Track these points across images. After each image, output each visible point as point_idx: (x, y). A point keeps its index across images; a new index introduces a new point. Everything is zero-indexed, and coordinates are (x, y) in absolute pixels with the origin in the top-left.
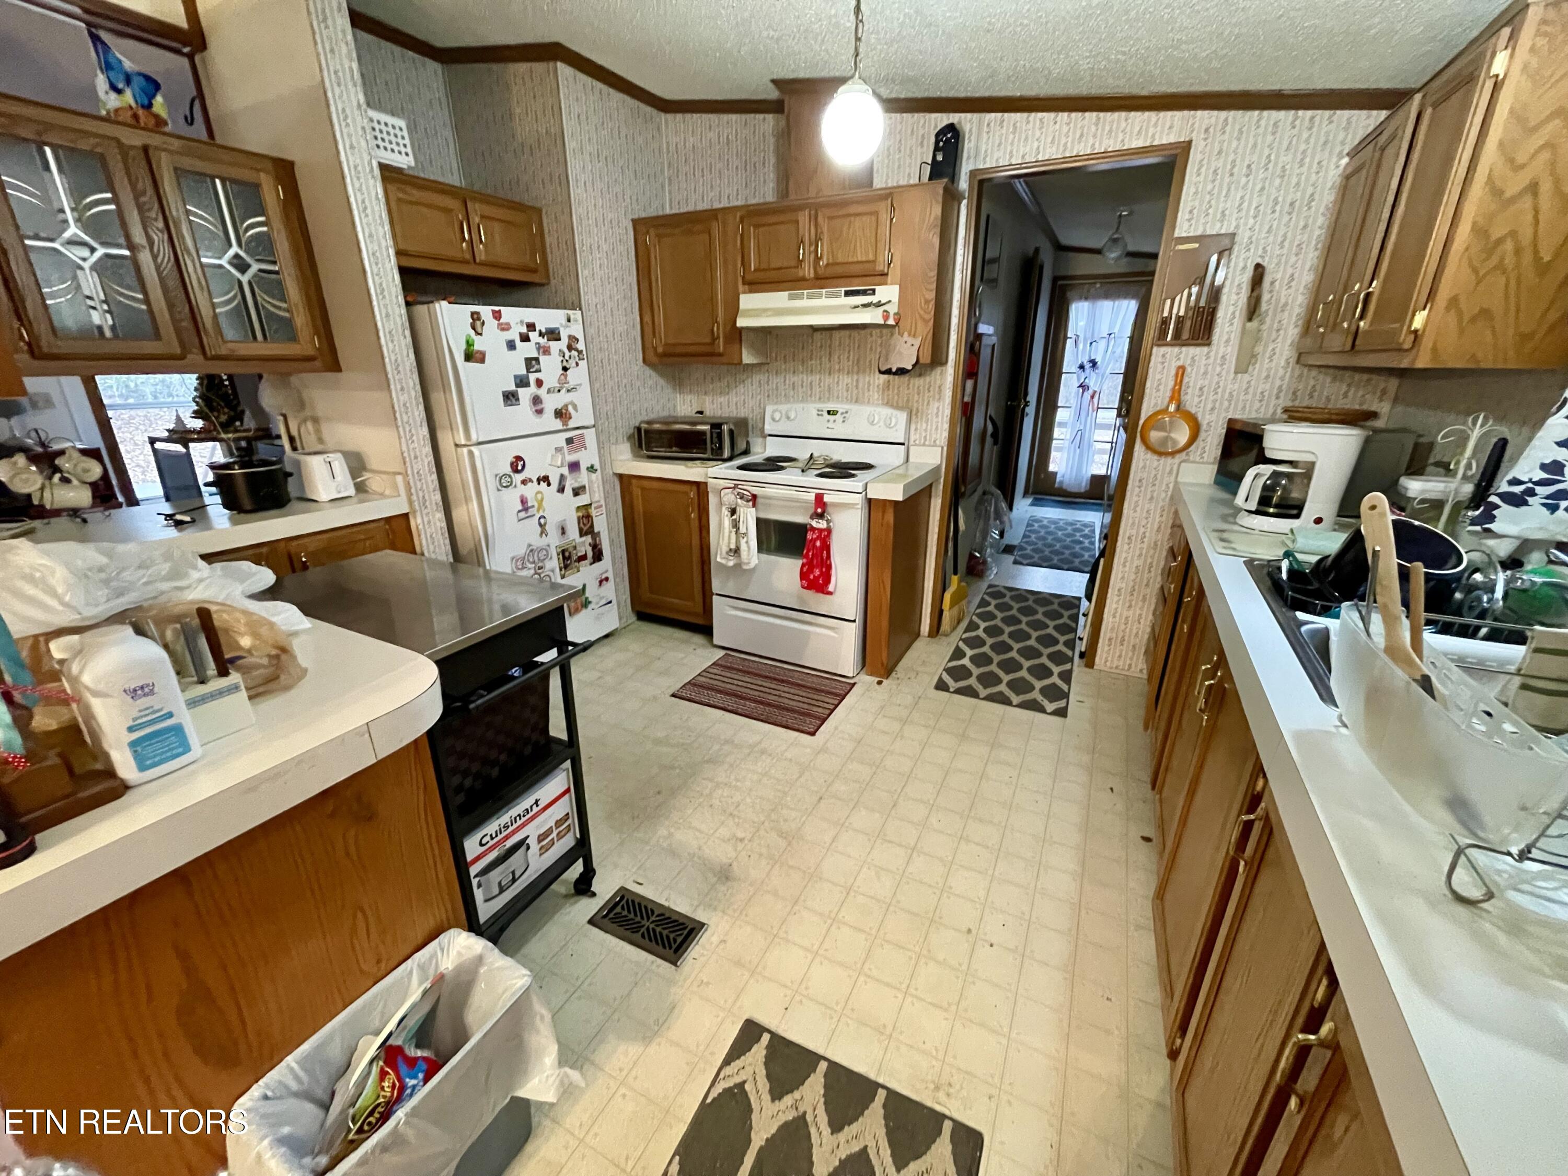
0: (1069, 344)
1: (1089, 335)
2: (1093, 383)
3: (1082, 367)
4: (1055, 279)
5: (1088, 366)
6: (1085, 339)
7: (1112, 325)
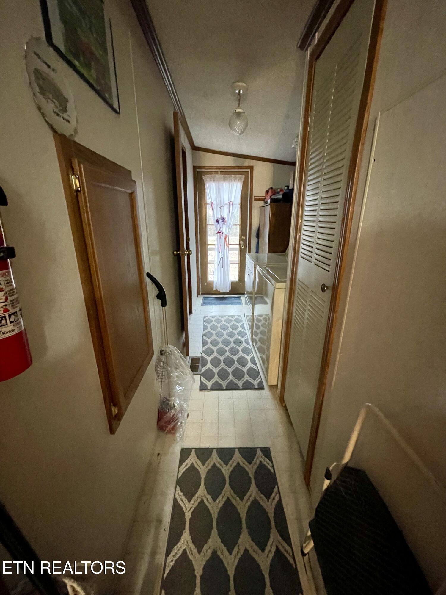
0: (209, 207)
1: (219, 202)
2: (224, 230)
3: (217, 221)
4: (195, 168)
5: (220, 221)
6: (217, 206)
7: (230, 197)
